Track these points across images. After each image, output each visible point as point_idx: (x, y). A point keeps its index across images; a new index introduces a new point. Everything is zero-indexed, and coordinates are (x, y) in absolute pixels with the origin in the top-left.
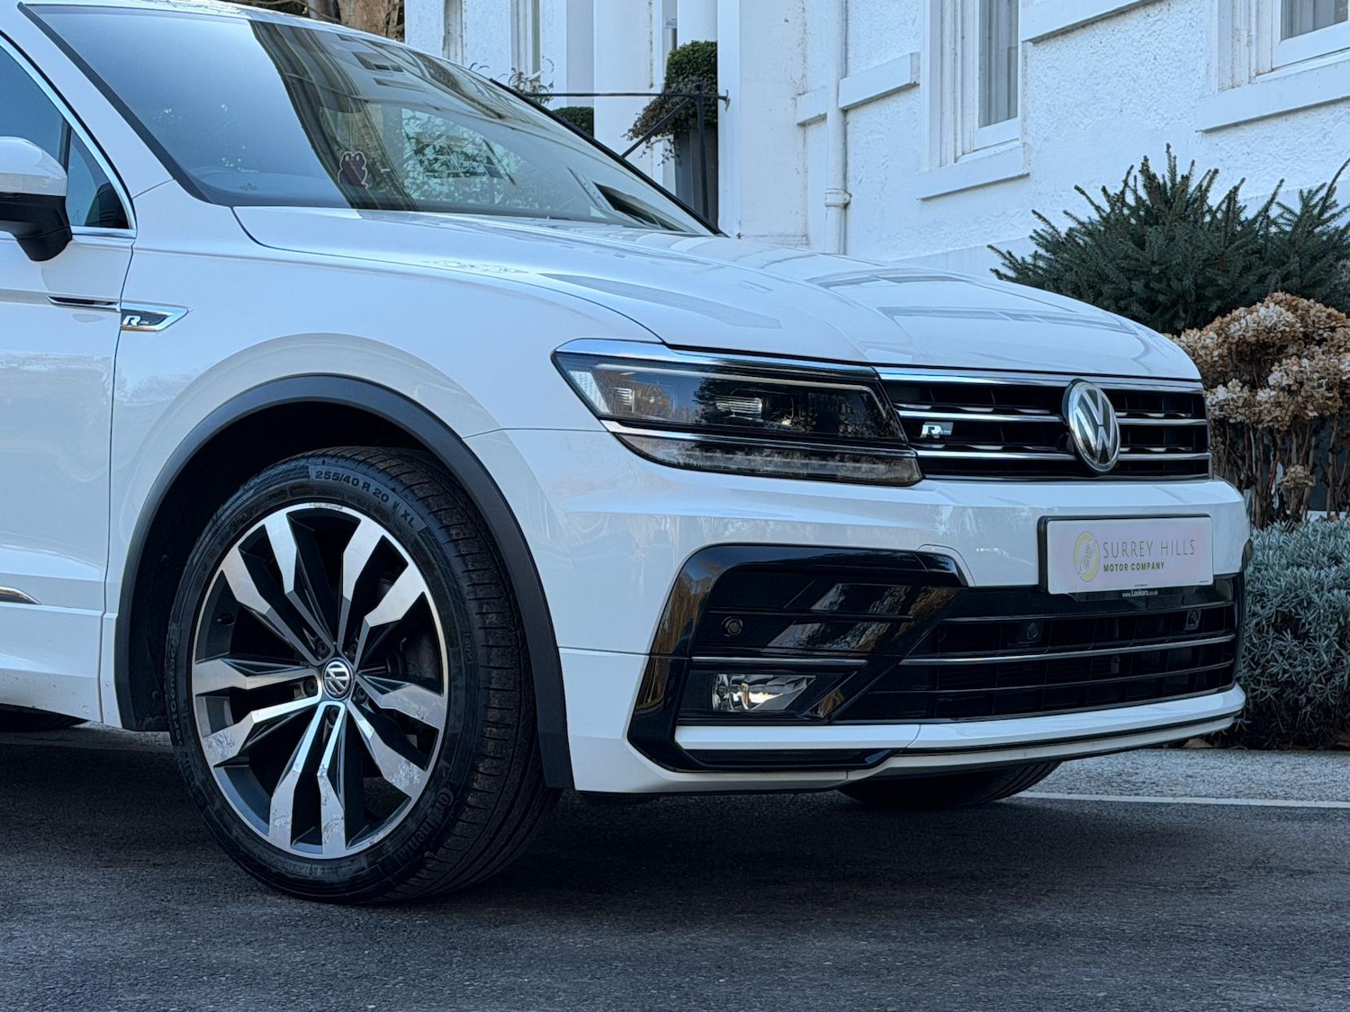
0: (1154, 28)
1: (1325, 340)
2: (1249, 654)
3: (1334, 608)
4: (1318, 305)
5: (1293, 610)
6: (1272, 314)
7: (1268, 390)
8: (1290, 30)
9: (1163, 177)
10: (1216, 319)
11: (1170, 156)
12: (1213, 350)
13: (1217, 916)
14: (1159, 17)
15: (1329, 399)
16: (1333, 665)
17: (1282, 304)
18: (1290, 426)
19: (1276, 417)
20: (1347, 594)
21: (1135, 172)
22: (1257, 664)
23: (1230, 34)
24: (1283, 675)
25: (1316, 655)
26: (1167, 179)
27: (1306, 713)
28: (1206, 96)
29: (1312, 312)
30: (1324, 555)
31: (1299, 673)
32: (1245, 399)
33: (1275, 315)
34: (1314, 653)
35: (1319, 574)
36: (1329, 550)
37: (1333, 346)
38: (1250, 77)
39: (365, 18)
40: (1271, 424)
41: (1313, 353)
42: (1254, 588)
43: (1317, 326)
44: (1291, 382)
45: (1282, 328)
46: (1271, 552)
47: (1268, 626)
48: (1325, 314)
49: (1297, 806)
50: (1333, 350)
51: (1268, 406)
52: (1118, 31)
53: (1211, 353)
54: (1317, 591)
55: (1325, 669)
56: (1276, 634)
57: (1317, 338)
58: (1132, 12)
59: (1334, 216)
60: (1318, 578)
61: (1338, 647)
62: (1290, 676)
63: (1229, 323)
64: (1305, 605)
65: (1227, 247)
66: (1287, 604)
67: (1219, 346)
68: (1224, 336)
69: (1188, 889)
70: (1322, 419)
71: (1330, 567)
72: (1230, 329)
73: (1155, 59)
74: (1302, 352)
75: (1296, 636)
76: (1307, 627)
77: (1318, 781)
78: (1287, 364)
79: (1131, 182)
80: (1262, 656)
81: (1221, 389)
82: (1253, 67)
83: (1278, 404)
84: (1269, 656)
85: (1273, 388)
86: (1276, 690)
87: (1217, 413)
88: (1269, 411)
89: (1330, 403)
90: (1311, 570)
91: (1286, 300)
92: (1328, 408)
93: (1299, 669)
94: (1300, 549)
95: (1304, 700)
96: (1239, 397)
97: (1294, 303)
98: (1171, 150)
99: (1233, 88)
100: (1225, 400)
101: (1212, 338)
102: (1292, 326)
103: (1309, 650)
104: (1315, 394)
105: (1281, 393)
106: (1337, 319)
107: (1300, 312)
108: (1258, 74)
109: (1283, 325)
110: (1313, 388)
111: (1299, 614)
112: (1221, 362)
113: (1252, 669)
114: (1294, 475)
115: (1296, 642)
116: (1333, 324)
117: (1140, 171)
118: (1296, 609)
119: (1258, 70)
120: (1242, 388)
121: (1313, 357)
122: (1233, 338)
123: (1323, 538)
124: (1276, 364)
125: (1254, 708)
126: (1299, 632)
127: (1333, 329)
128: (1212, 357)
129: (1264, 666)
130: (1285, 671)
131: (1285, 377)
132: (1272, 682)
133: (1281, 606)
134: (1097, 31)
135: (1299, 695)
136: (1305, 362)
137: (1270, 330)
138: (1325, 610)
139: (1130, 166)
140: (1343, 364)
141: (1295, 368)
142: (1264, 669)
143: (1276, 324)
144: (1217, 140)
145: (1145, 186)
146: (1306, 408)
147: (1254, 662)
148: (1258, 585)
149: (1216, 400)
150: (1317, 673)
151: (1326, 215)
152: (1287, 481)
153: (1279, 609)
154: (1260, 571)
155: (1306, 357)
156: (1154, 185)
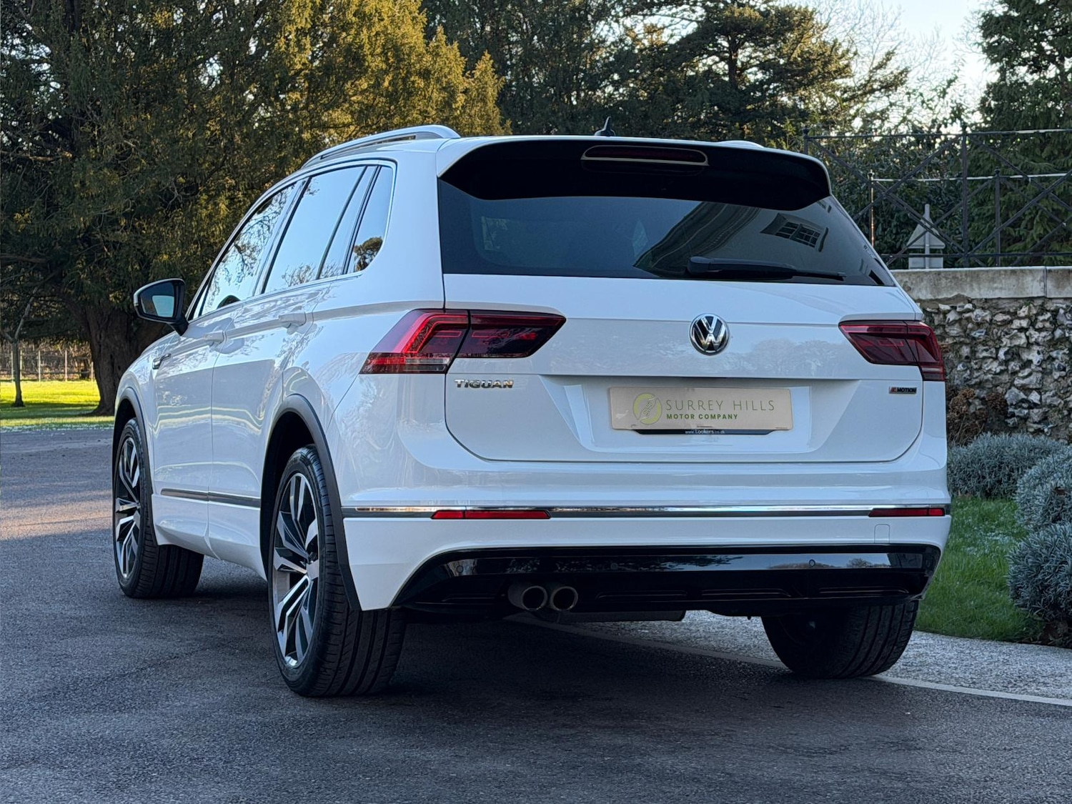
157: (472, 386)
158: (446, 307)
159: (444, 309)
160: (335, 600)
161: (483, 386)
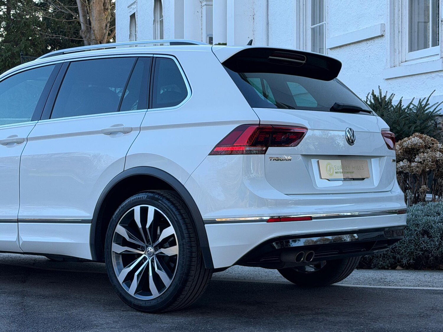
0: (369, 47)
1: (431, 147)
2: (414, 242)
3: (439, 228)
4: (428, 136)
5: (427, 229)
6: (416, 140)
7: (415, 163)
8: (411, 50)
9: (378, 95)
10: (399, 141)
11: (379, 89)
12: (398, 151)
13: (429, 325)
14: (371, 44)
15: (432, 165)
16: (439, 245)
17: (418, 136)
18: (422, 173)
19: (417, 171)
20: (442, 224)
21: (370, 95)
22: (417, 245)
23: (393, 50)
24: (424, 248)
25: (434, 242)
26: (379, 96)
27: (431, 259)
28: (386, 69)
29: (427, 139)
30: (435, 213)
31: (429, 248)
32: (409, 165)
33: (417, 141)
34: (433, 242)
35: (434, 218)
36: (436, 211)
37: (433, 149)
38: (399, 63)
39: (99, 26)
40: (416, 173)
41: (428, 151)
42: (415, 222)
43: (428, 143)
44: (422, 160)
45: (419, 144)
46: (420, 212)
47: (420, 234)
48: (430, 140)
49: (437, 289)
50: (433, 150)
51: (415, 167)
52: (358, 48)
53: (398, 152)
54: (434, 224)
55: (437, 246)
56: (422, 236)
57: (428, 147)
58: (362, 42)
59: (429, 108)
60: (434, 220)
61: (440, 240)
62: (427, 249)
63: (403, 142)
64: (431, 227)
65: (399, 118)
66: (425, 227)
67: (400, 149)
68: (401, 146)
69: (418, 317)
70: (430, 170)
71: (437, 216)
72: (403, 144)
73: (370, 57)
74: (425, 151)
75: (428, 237)
76: (431, 234)
77: (439, 281)
78: (420, 155)
79: (369, 97)
80: (418, 242)
81: (401, 162)
82: (400, 60)
83: (418, 167)
84: (420, 243)
85: (416, 162)
86: (423, 252)
87: (401, 170)
88: (415, 169)
89: (433, 166)
90: (432, 217)
91: (419, 135)
92: (432, 168)
93: (429, 246)
94: (428, 211)
95: (431, 256)
96: (407, 165)
97: (421, 136)
98: (380, 87)
99: (394, 67)
100: (403, 166)
101: (398, 147)
102: (421, 143)
103: (432, 241)
104: (429, 164)
105: (418, 164)
106: (434, 141)
107: (423, 139)
108: (402, 62)
109: (419, 143)
110: (428, 162)
111: (429, 230)
112: (401, 154)
113: (415, 246)
114: (423, 188)
115: (428, 239)
116: (433, 142)
117: (371, 94)
118: (428, 229)
119: (401, 61)
120: (407, 162)
121: (428, 152)
122: (404, 147)
123: (434, 207)
124: (417, 155)
125: (416, 257)
126: (429, 235)
127: (433, 144)
128: (398, 153)
129: (419, 245)
130: (425, 247)
131: (420, 159)
132: (421, 250)
133: (423, 228)
134: (351, 47)
135: (429, 254)
136: (425, 154)
137: (415, 145)
138: (437, 229)
139: (368, 93)
140: (437, 155)
141: (423, 156)
142: (419, 246)
143: (417, 143)
144: (389, 82)
145: (373, 99)
146: (426, 168)
147: (416, 245)
148: (416, 222)
149: (400, 166)
150: (434, 248)
151: (427, 108)
152: (422, 190)
153: (423, 229)
154: (417, 217)
155: (426, 153)
156: (376, 98)
157: (276, 160)
158: (260, 123)
159: (259, 124)
160: (192, 264)
161: (280, 160)
